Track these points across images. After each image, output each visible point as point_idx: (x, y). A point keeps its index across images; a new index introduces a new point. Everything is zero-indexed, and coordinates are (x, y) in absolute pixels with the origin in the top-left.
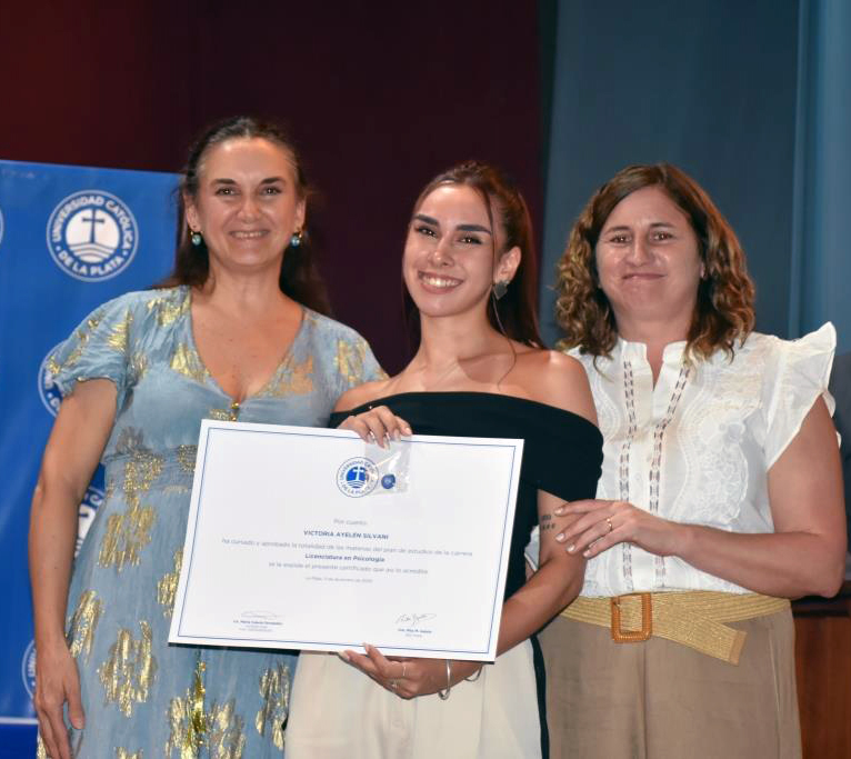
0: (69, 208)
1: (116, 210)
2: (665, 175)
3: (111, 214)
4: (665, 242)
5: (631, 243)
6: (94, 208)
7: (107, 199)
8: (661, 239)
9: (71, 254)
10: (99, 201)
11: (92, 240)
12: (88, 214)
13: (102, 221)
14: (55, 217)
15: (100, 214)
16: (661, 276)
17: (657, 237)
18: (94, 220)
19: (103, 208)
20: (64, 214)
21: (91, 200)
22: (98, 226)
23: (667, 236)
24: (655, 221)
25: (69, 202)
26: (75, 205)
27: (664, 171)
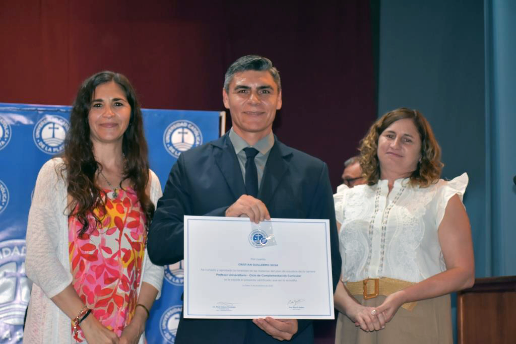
0: (172, 128)
1: (192, 128)
2: (416, 115)
3: (191, 130)
4: (408, 143)
5: (394, 139)
6: (183, 128)
7: (188, 124)
8: (407, 141)
9: (174, 148)
10: (185, 125)
11: (183, 141)
12: (180, 130)
13: (187, 133)
14: (167, 132)
15: (186, 130)
16: (402, 156)
17: (405, 140)
18: (183, 133)
19: (187, 127)
20: (170, 131)
21: (182, 125)
22: (185, 136)
23: (409, 141)
24: (407, 134)
25: (172, 126)
26: (175, 127)
27: (416, 113)
